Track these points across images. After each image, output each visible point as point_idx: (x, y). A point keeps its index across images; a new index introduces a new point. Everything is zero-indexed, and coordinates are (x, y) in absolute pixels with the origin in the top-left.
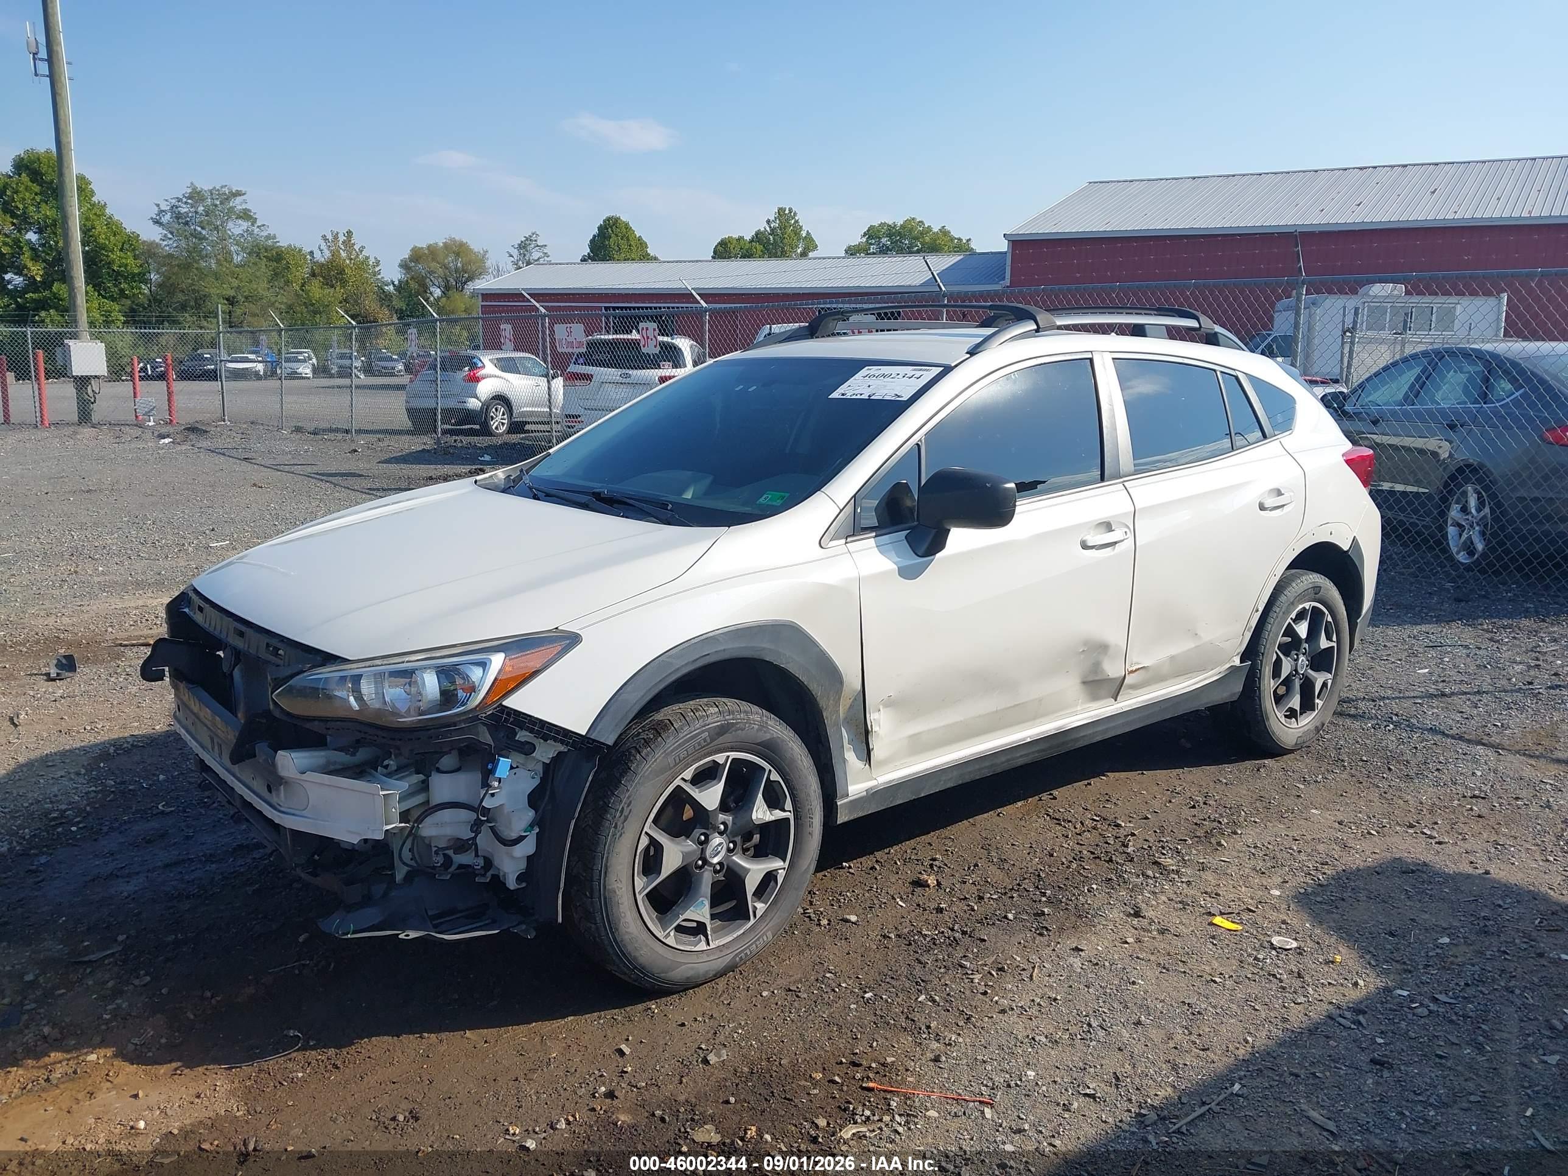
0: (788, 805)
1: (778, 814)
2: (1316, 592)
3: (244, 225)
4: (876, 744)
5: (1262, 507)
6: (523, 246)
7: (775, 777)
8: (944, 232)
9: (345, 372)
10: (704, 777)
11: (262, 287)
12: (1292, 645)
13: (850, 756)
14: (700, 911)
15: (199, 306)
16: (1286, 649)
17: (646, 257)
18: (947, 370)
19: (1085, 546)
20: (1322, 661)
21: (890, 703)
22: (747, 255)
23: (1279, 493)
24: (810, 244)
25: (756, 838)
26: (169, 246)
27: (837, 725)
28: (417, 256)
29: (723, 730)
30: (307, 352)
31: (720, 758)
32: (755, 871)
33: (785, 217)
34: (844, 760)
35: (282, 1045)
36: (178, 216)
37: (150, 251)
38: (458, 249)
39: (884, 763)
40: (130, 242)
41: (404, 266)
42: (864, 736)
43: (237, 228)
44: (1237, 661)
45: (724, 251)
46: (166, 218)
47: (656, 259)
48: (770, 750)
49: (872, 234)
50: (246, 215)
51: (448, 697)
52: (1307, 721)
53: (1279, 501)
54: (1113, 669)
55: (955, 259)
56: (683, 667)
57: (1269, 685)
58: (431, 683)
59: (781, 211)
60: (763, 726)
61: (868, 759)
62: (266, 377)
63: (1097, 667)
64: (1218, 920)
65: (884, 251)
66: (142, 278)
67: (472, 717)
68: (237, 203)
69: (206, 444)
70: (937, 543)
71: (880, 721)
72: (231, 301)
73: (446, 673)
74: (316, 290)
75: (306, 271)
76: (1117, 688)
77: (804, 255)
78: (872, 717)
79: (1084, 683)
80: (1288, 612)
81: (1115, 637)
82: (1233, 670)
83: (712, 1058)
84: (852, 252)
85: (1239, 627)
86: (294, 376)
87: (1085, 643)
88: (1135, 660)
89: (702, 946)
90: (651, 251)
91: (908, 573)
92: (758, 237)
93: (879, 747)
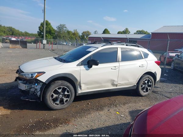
0: (70, 93)
1: (68, 94)
2: (148, 77)
3: (65, 28)
4: (82, 87)
5: (140, 67)
6: (95, 32)
7: (68, 89)
8: (146, 31)
9: (74, 45)
10: (59, 88)
11: (67, 35)
12: (145, 84)
13: (79, 89)
14: (58, 102)
15: (60, 37)
16: (144, 84)
17: (109, 33)
18: (98, 48)
19: (111, 69)
20: (150, 86)
21: (84, 83)
22: (122, 33)
23: (143, 65)
24: (129, 32)
25: (66, 96)
26: (58, 30)
27: (77, 85)
28: (83, 33)
29: (61, 84)
30: (70, 43)
31: (61, 87)
32: (65, 99)
33: (126, 29)
34: (78, 89)
35: (16, 109)
36: (59, 27)
37: (56, 31)
38: (88, 32)
39: (83, 90)
40: (54, 30)
41: (82, 34)
42: (80, 87)
43: (65, 29)
44: (136, 84)
45: (119, 33)
46: (58, 27)
47: (110, 34)
48: (68, 87)
49: (137, 31)
50: (66, 27)
51: (32, 77)
52: (146, 93)
53: (143, 66)
54: (115, 83)
55: (145, 35)
56: (56, 77)
57: (140, 88)
58: (30, 76)
59: (126, 28)
60: (67, 84)
61: (81, 89)
62: (66, 45)
63: (113, 83)
64: (117, 112)
65: (139, 34)
66: (55, 34)
67: (33, 79)
68: (65, 26)
69: (54, 52)
70: (91, 67)
71: (83, 85)
72: (63, 37)
73: (32, 75)
74: (72, 36)
75: (71, 34)
76: (117, 85)
77: (129, 34)
78: (81, 85)
79: (112, 84)
80: (144, 80)
81: (116, 79)
82: (135, 85)
83: (53, 117)
84: (135, 33)
85: (136, 80)
86: (69, 45)
87: (111, 80)
88: (119, 82)
89: (58, 106)
90: (110, 33)
91: (87, 70)
92: (123, 31)
93: (82, 88)
